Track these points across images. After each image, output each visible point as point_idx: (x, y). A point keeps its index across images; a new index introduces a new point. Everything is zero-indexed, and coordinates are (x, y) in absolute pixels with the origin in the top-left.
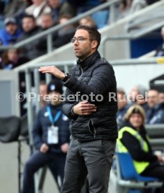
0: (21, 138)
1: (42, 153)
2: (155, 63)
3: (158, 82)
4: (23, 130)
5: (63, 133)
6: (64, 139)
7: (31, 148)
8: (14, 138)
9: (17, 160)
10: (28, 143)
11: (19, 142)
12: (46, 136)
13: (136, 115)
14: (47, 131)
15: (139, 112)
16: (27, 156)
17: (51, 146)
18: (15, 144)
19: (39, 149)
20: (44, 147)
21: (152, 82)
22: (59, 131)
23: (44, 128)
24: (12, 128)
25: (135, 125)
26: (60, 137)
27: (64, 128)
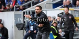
0: (24, 29)
1: (29, 33)
2: (59, 10)
3: (60, 15)
4: (24, 27)
5: (34, 28)
6: (35, 29)
7: (26, 32)
8: (22, 29)
9: (22, 35)
10: (25, 30)
11: (23, 30)
12: (30, 28)
13: (55, 23)
14: (30, 27)
15: (56, 23)
16: (25, 33)
17: (31, 31)
18: (22, 31)
19: (28, 32)
20: (29, 31)
21: (58, 15)
22: (34, 27)
23: (29, 26)
24: (21, 26)
25: (55, 26)
26: (34, 29)
27: (35, 26)
